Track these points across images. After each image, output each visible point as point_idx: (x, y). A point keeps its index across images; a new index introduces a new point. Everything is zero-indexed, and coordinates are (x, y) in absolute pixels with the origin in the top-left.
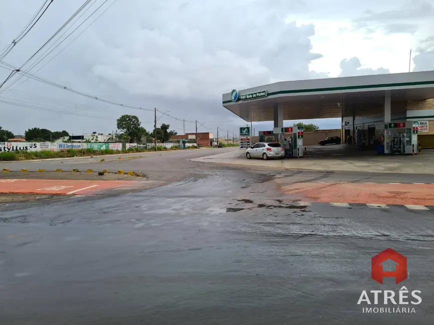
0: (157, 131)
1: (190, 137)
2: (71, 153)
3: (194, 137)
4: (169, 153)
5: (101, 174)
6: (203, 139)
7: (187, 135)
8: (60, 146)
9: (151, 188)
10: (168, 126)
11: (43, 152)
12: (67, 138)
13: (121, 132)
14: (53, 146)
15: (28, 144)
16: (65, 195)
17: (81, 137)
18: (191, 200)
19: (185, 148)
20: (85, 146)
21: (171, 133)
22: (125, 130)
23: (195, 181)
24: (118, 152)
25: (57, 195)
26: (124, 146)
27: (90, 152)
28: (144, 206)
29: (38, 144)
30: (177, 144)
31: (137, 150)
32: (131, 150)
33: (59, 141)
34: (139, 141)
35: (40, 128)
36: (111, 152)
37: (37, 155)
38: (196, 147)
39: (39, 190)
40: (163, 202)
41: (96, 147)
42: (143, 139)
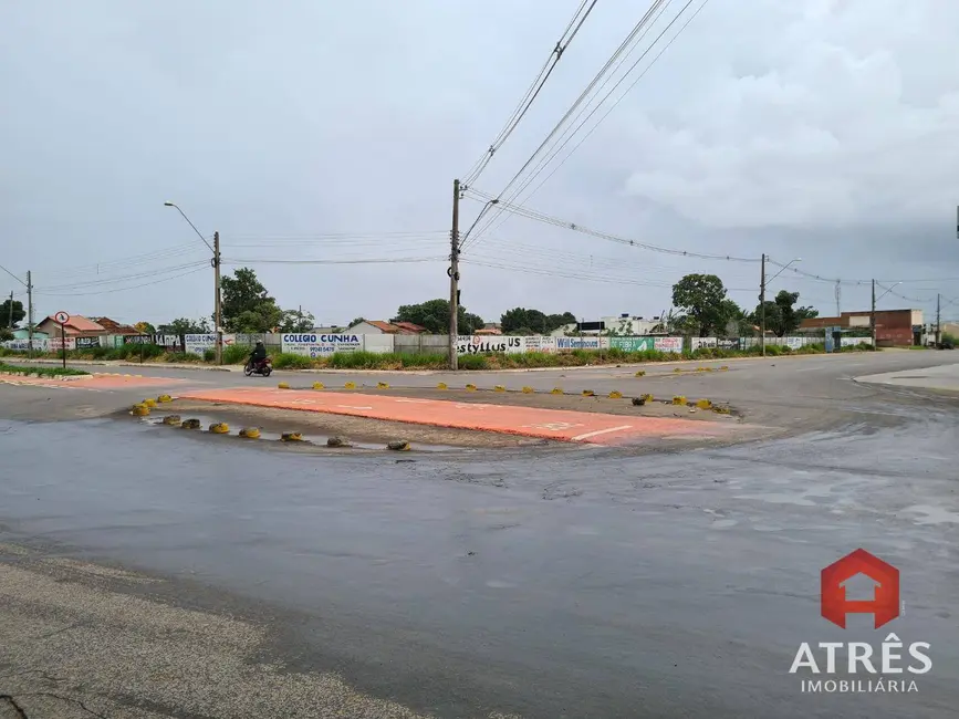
0: (765, 309)
1: (854, 322)
2: (579, 358)
3: (865, 322)
4: (795, 361)
5: (638, 403)
6: (892, 327)
7: (846, 316)
8: (561, 343)
9: (754, 440)
10: (795, 296)
11: (530, 355)
12: (572, 327)
13: (680, 312)
14: (549, 344)
15: (504, 339)
16: (568, 441)
17: (600, 326)
18: (858, 479)
19: (838, 349)
20: (606, 343)
21: (802, 313)
22: (691, 307)
23: (869, 431)
24: (673, 357)
25: (554, 439)
26: (687, 344)
27: (615, 356)
28: (736, 482)
29: (522, 339)
30: (817, 340)
31: (717, 353)
32: (702, 353)
33: (559, 333)
34: (721, 332)
35: (526, 309)
36: (659, 357)
37: (522, 361)
38: (869, 348)
39: (523, 428)
40: (782, 477)
41: (627, 345)
42: (732, 327)
